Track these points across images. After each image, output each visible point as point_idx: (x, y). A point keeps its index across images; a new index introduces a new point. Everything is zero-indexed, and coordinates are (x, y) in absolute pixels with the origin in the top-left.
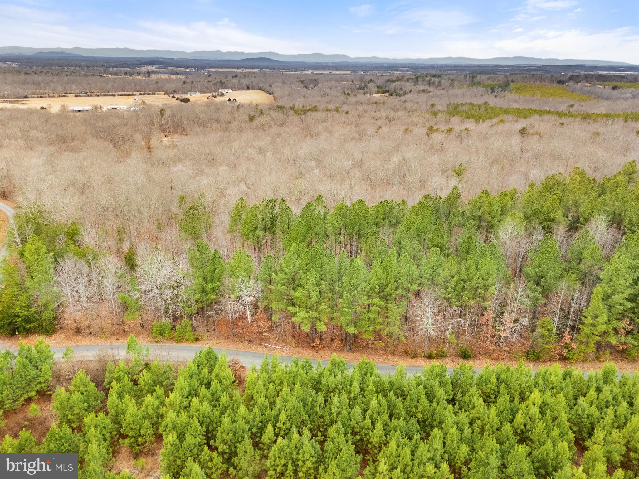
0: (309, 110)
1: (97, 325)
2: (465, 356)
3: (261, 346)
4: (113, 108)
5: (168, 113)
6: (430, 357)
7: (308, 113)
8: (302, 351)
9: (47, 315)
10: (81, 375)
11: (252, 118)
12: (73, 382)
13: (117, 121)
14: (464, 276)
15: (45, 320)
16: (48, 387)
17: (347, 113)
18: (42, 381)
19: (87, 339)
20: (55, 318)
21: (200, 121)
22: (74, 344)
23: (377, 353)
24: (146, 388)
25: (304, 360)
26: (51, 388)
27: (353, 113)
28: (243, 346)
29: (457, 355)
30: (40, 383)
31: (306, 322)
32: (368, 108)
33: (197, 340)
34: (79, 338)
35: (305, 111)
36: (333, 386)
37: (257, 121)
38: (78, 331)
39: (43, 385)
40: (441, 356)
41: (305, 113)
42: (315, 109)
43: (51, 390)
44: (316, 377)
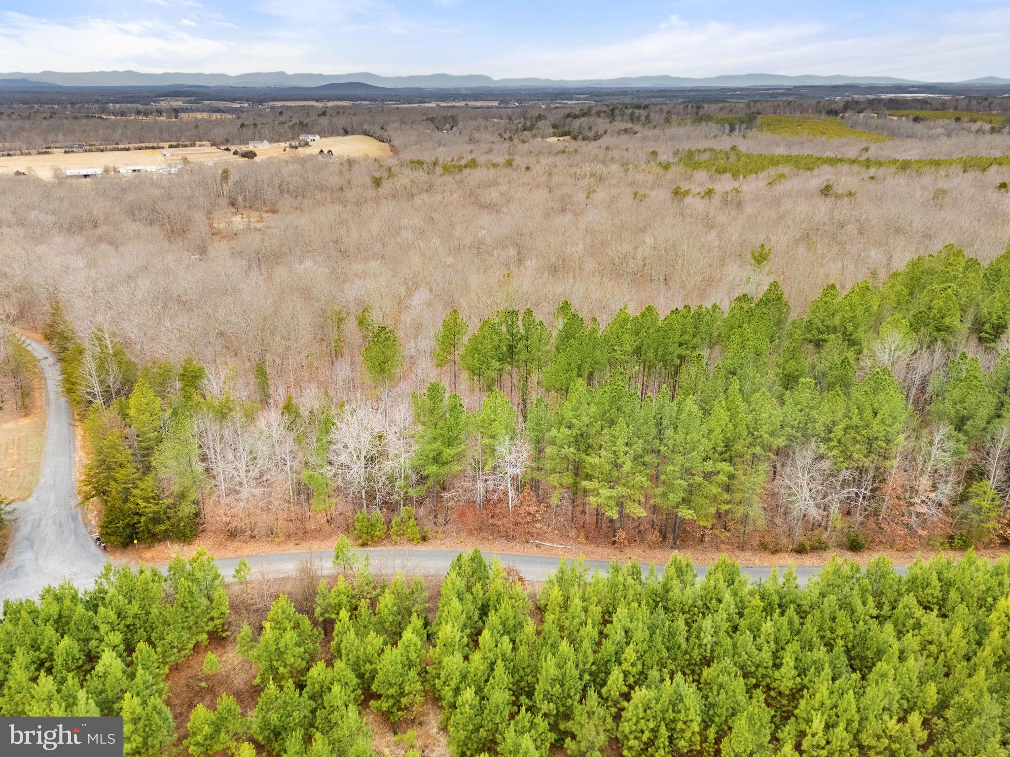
0: (466, 166)
2: (855, 546)
3: (529, 545)
4: (134, 171)
5: (233, 178)
6: (800, 551)
7: (466, 171)
8: (597, 550)
9: (187, 509)
10: (283, 602)
11: (377, 182)
12: (270, 615)
13: (157, 192)
15: (182, 519)
16: (223, 625)
17: (528, 168)
18: (216, 615)
19: (249, 545)
20: (197, 514)
21: (291, 187)
22: (231, 555)
23: (718, 548)
24: (390, 619)
25: (629, 564)
26: (227, 625)
27: (537, 169)
28: (502, 546)
29: (840, 546)
30: (212, 619)
31: (611, 503)
32: (559, 160)
33: (424, 539)
34: (236, 544)
35: (460, 169)
36: (690, 602)
37: (387, 186)
38: (233, 534)
39: (217, 622)
40: (817, 548)
41: (460, 171)
42: (473, 164)
43: (227, 630)
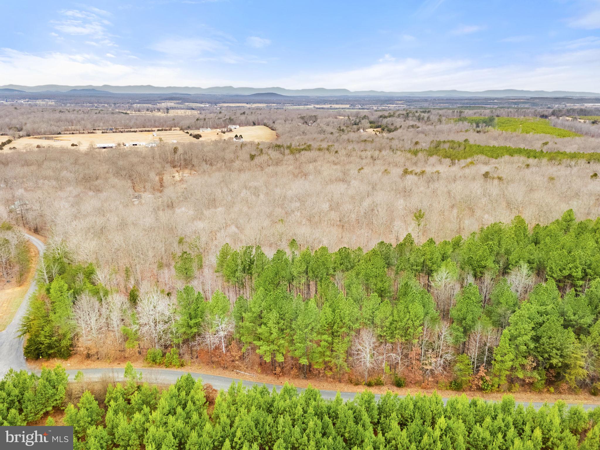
0: (303, 150)
1: (103, 351)
2: (399, 384)
3: (233, 372)
4: (134, 145)
5: (180, 151)
6: (369, 385)
7: (302, 152)
8: (266, 377)
9: (65, 343)
10: (87, 394)
11: (252, 157)
12: (81, 400)
13: (135, 160)
14: (396, 318)
15: (63, 347)
16: (62, 403)
17: (336, 152)
18: (58, 398)
19: (95, 363)
20: (71, 345)
21: (208, 158)
22: (84, 367)
23: (327, 380)
24: (136, 406)
25: (262, 386)
26: (64, 404)
27: (342, 152)
28: (218, 372)
29: (392, 384)
30: (56, 400)
31: (268, 354)
32: (356, 146)
33: (182, 365)
34: (89, 362)
35: (300, 151)
36: (282, 408)
37: (257, 160)
38: (88, 356)
39: (58, 402)
40: (379, 384)
42: (309, 148)
43: (63, 406)
44: (270, 400)
